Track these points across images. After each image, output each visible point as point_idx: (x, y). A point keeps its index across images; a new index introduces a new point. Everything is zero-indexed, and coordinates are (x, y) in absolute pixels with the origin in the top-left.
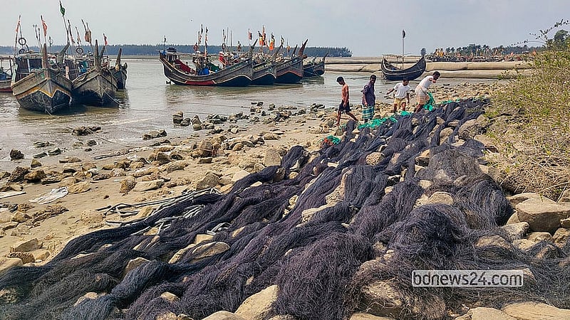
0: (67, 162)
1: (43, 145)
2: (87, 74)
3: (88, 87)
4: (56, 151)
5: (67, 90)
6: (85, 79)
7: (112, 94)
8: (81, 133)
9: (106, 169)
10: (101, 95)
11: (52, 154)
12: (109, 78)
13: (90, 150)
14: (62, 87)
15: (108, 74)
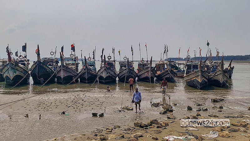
0: (212, 116)
1: (199, 105)
2: (216, 72)
3: (216, 78)
4: (206, 109)
5: (207, 79)
6: (215, 74)
7: (227, 81)
8: (215, 101)
9: (233, 125)
10: (221, 82)
11: (204, 110)
12: (226, 74)
13: (221, 111)
14: (205, 78)
15: (226, 72)
